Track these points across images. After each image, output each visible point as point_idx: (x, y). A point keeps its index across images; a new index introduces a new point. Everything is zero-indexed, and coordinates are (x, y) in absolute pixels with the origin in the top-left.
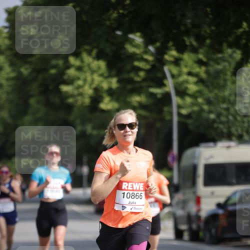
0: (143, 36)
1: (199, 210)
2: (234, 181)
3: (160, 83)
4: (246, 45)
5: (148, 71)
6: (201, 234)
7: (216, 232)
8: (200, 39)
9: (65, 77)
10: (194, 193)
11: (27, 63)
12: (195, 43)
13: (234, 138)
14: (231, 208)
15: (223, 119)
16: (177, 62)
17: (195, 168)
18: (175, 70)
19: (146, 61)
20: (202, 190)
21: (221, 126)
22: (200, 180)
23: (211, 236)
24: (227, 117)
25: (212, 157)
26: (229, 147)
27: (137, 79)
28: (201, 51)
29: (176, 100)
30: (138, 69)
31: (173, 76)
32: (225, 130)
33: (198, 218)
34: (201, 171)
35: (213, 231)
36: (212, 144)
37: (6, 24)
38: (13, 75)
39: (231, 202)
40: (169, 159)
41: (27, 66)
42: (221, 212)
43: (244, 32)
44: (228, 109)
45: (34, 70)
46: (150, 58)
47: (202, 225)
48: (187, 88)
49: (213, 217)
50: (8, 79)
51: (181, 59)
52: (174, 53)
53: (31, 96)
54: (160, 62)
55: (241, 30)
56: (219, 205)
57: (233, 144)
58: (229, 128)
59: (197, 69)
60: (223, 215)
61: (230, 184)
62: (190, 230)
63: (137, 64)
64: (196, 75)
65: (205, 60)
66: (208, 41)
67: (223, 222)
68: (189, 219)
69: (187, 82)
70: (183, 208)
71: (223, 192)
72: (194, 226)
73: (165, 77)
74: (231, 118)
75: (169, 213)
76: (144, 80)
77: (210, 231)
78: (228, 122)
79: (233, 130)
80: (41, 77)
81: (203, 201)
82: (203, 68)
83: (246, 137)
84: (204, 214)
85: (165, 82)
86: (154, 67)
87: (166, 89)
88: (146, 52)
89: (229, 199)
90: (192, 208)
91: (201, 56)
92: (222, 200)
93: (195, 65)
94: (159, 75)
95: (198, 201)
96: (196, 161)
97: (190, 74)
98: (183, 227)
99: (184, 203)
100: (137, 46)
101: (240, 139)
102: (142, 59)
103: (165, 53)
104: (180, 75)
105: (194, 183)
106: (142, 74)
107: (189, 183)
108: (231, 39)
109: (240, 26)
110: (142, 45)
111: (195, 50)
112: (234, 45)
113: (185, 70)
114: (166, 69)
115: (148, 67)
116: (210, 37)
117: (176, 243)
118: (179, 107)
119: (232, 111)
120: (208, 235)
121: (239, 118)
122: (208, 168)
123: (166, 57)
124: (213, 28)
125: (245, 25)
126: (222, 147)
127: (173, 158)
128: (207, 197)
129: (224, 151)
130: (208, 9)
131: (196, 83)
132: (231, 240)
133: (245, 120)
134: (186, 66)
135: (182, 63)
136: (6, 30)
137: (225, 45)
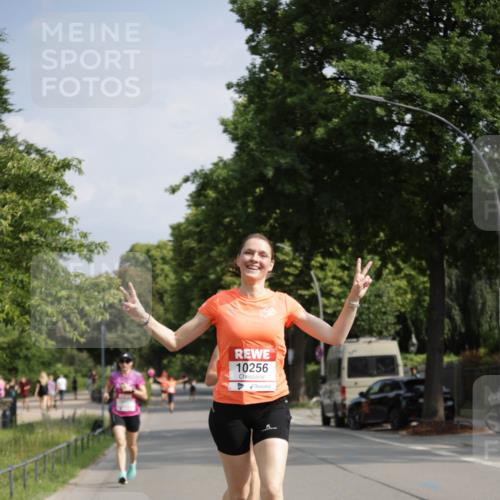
0: (291, 246)
1: (344, 399)
2: (375, 372)
3: (308, 286)
4: (383, 252)
5: (296, 276)
6: (346, 420)
7: (360, 418)
8: (343, 247)
9: (223, 283)
10: (340, 384)
11: (188, 271)
12: (338, 251)
13: (375, 334)
14: (373, 397)
15: (364, 317)
16: (322, 267)
17: (340, 361)
18: (321, 275)
19: (295, 267)
20: (347, 381)
21: (363, 323)
22: (345, 372)
23: (355, 422)
24: (368, 315)
25: (354, 351)
26: (370, 342)
27: (287, 283)
28: (343, 257)
29: (322, 300)
30: (289, 274)
31: (319, 280)
32: (366, 327)
33: (344, 406)
34: (345, 364)
35: (357, 417)
36: (355, 340)
37: (171, 238)
38: (174, 282)
39: (372, 391)
40: (317, 353)
41: (188, 274)
42: (363, 400)
43: (380, 241)
44: (368, 308)
45: (195, 277)
46: (298, 264)
47: (347, 412)
48: (331, 290)
49: (357, 405)
50: (172, 286)
51: (326, 265)
52: (320, 259)
53: (192, 300)
54: (307, 267)
55: (378, 239)
56: (362, 394)
57: (373, 339)
58: (370, 324)
59: (340, 273)
60: (366, 402)
61: (371, 375)
62: (336, 417)
63: (286, 269)
64: (340, 279)
65: (347, 265)
66: (350, 249)
67: (365, 409)
68: (336, 407)
69: (332, 284)
70: (329, 397)
71: (366, 383)
72: (340, 413)
73: (312, 280)
74: (371, 316)
75: (317, 402)
76: (293, 284)
77: (354, 418)
78: (369, 319)
79: (374, 326)
80: (200, 283)
81: (347, 390)
82: (346, 272)
83: (385, 333)
84: (348, 402)
85: (312, 285)
86: (301, 272)
87: (313, 291)
88: (294, 259)
89: (370, 388)
90: (338, 398)
91: (344, 262)
92: (364, 390)
93: (339, 270)
94: (307, 279)
95: (343, 390)
96: (341, 355)
97: (334, 277)
98: (330, 414)
99: (331, 393)
100: (286, 254)
101: (380, 335)
102: (291, 265)
103: (312, 260)
104: (325, 279)
105: (339, 375)
106: (291, 278)
107: (336, 375)
108: (370, 247)
109: (377, 236)
110: (291, 253)
111: (338, 257)
112: (373, 252)
113: (330, 274)
114: (312, 273)
115: (297, 272)
116: (351, 245)
117: (323, 429)
118: (325, 306)
119: (372, 310)
120: (352, 421)
121: (379, 317)
122: (352, 361)
123: (313, 263)
124: (354, 237)
125: (382, 234)
126: (365, 342)
127: (320, 353)
128: (350, 387)
129: (365, 345)
130: (349, 221)
131: (340, 286)
132: (373, 425)
133: (384, 317)
134: (331, 271)
135: (327, 268)
136: (171, 244)
137: (365, 251)
